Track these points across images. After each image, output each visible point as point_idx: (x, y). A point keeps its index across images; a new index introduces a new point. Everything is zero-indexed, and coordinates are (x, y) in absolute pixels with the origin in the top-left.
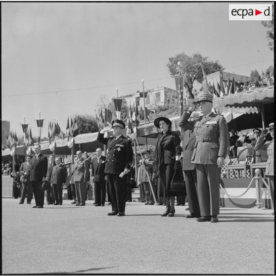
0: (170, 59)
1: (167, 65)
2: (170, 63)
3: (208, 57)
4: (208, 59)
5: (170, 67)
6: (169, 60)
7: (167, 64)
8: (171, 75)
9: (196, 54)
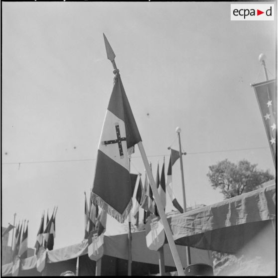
0: (210, 167)
1: (207, 175)
2: (211, 172)
3: (257, 165)
4: (257, 167)
5: (211, 177)
6: (209, 169)
7: (208, 173)
8: (213, 186)
9: (242, 160)
